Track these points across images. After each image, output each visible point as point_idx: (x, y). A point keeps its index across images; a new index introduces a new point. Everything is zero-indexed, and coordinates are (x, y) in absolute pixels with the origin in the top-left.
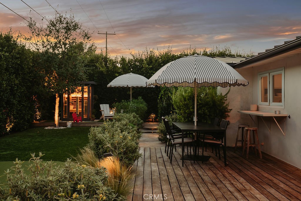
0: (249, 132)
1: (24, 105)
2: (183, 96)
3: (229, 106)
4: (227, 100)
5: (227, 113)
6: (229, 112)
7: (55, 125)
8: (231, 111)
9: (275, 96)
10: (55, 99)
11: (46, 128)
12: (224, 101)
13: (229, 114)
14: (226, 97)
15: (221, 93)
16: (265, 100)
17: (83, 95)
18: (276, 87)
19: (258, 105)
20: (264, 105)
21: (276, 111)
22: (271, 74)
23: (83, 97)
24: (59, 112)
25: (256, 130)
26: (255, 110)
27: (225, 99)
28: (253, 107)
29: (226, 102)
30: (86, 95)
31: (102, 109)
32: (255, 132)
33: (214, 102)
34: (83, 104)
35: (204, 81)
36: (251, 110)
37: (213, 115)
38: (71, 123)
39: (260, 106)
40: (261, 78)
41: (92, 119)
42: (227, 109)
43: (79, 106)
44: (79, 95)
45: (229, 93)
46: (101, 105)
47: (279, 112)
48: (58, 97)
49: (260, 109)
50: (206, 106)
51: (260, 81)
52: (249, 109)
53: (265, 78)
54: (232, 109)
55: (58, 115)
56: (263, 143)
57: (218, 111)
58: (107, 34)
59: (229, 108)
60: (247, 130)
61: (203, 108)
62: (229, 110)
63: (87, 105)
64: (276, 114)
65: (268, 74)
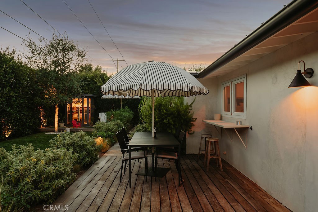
0: (210, 143)
1: (24, 114)
2: (149, 105)
3: (193, 115)
4: (193, 110)
5: (192, 123)
6: (195, 121)
7: (54, 131)
8: (197, 120)
9: (237, 105)
10: (55, 108)
11: (47, 133)
12: (189, 111)
13: (194, 123)
14: (191, 107)
15: (187, 103)
16: (228, 109)
17: (83, 105)
18: (239, 96)
19: (222, 114)
20: (226, 114)
21: (237, 122)
22: (233, 83)
23: (83, 107)
24: (58, 120)
25: (217, 141)
26: (219, 119)
27: (190, 108)
28: (217, 116)
29: (192, 112)
30: (85, 105)
31: (100, 117)
32: (216, 143)
33: (179, 111)
34: (83, 113)
35: (153, 88)
36: (215, 119)
37: (178, 124)
38: (70, 129)
39: (223, 115)
40: (225, 88)
41: (90, 125)
42: (193, 118)
43: (80, 113)
44: (80, 105)
45: (194, 102)
46: (100, 114)
47: (241, 122)
48: (57, 107)
49: (223, 118)
50: (171, 116)
51: (223, 91)
52: (213, 119)
53: (228, 88)
54: (196, 119)
55: (57, 122)
56: (225, 153)
57: (182, 121)
58: (118, 60)
59: (194, 117)
60: (208, 141)
61: (168, 118)
62: (194, 120)
63: (86, 113)
64: (237, 124)
65: (231, 82)
